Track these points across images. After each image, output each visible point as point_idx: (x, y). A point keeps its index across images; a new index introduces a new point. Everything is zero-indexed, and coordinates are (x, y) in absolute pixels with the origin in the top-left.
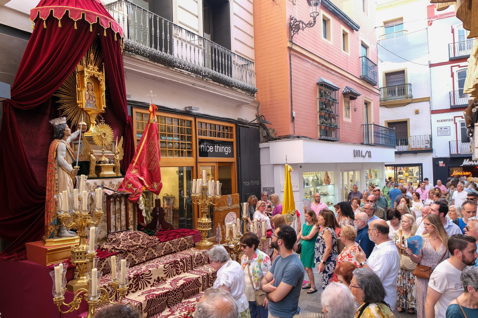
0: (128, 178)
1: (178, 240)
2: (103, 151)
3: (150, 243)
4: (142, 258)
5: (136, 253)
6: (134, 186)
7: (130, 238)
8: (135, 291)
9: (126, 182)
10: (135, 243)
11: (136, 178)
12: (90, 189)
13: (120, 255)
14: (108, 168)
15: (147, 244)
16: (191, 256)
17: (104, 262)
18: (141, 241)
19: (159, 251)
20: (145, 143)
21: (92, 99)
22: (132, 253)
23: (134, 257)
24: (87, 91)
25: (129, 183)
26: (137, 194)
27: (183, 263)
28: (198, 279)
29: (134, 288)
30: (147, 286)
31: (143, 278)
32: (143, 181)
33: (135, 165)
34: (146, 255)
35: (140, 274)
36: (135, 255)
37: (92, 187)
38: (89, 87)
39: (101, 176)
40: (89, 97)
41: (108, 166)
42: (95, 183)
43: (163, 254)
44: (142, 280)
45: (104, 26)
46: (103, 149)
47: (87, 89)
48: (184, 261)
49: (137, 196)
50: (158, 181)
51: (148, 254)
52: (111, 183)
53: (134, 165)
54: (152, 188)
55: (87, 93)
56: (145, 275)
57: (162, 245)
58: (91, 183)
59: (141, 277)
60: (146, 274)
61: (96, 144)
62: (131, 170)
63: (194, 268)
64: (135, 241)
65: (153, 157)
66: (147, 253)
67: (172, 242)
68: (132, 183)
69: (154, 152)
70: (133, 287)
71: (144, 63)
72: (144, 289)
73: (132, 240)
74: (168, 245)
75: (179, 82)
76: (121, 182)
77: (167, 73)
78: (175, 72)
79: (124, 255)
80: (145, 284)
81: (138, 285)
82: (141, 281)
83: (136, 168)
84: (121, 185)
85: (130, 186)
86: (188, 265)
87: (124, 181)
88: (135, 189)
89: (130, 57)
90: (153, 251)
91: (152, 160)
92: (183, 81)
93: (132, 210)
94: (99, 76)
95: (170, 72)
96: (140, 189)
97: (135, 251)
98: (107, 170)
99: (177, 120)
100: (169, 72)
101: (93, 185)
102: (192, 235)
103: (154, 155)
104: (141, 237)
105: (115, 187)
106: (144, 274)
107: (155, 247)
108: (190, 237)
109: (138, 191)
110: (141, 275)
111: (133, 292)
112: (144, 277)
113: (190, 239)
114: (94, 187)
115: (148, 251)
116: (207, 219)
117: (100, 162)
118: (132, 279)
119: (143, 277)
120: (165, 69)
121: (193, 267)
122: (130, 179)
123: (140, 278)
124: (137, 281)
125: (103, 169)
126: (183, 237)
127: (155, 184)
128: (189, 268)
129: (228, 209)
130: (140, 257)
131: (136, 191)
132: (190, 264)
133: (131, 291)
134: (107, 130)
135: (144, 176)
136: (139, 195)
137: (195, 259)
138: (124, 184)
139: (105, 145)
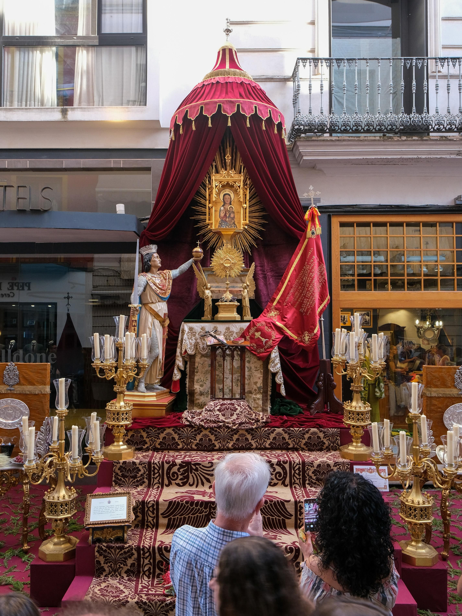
0: (256, 322)
1: (303, 430)
2: (227, 284)
3: (247, 423)
4: (228, 442)
5: (216, 433)
6: (264, 335)
7: (218, 410)
8: (182, 484)
9: (252, 328)
10: (222, 418)
11: (269, 323)
12: (195, 335)
13: (189, 429)
14: (228, 308)
15: (240, 424)
16: (304, 463)
17: (163, 433)
18: (235, 417)
19: (261, 440)
20: (295, 270)
21: (230, 215)
22: (210, 432)
23: (213, 437)
24: (223, 206)
25: (257, 331)
26: (268, 348)
27: (284, 468)
28: (283, 503)
29: (181, 479)
30: (203, 484)
31: (197, 470)
32: (282, 329)
33: (276, 305)
34: (235, 440)
35: (192, 463)
36: (216, 435)
37: (197, 333)
38: (226, 200)
39: (215, 319)
40: (226, 213)
41: (229, 305)
42: (202, 328)
43: (267, 446)
44: (196, 472)
45: (228, 113)
46: (228, 282)
47: (223, 204)
48: (287, 466)
49: (268, 350)
50: (311, 331)
51: (238, 440)
52: (228, 329)
53: (275, 303)
54: (301, 341)
55: (222, 208)
56: (201, 466)
57: (268, 432)
58: (196, 328)
59: (194, 467)
60: (203, 466)
61: (218, 276)
62: (268, 311)
63: (308, 484)
64: (224, 415)
65: (307, 291)
66: (235, 437)
67: (290, 432)
68: (260, 331)
69: (308, 283)
70: (179, 478)
71: (337, 143)
72: (197, 487)
73: (220, 413)
74: (279, 434)
75: (420, 156)
76: (245, 328)
77: (388, 147)
78: (405, 142)
79: (195, 430)
80: (200, 481)
81: (187, 477)
82: (193, 474)
83: (276, 309)
84: (243, 333)
85: (258, 335)
86: (294, 475)
87: (249, 328)
88: (264, 340)
89: (308, 141)
90: (249, 437)
91: (305, 296)
92: (430, 153)
93: (262, 371)
94: (235, 182)
95: (395, 145)
96: (273, 340)
97: (215, 429)
98: (225, 311)
99: (451, 224)
100: (391, 145)
101: (199, 330)
102: (341, 428)
103: (308, 288)
104: (238, 412)
105: (235, 335)
106: (200, 464)
107: (253, 432)
108: (331, 430)
109: (271, 342)
110: (195, 465)
111: (178, 485)
112: (199, 469)
113: (333, 435)
114: (200, 332)
115: (238, 434)
116: (361, 404)
117: (217, 300)
118: (178, 466)
119: (197, 468)
120: (382, 142)
121: (307, 482)
122: (258, 325)
123: (192, 469)
124: (186, 471)
125: (220, 310)
126: (317, 428)
127: (306, 335)
128: (297, 481)
129: (458, 394)
130: (224, 441)
131: (266, 342)
132: (299, 475)
133: (174, 482)
134: (233, 255)
135: (285, 321)
136: (271, 349)
137: (312, 469)
138: (249, 332)
139: (230, 276)
